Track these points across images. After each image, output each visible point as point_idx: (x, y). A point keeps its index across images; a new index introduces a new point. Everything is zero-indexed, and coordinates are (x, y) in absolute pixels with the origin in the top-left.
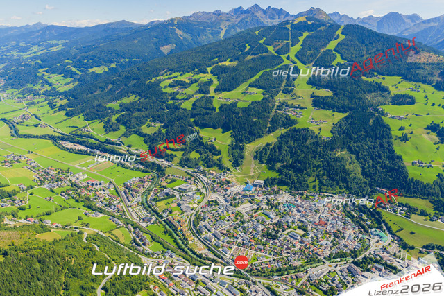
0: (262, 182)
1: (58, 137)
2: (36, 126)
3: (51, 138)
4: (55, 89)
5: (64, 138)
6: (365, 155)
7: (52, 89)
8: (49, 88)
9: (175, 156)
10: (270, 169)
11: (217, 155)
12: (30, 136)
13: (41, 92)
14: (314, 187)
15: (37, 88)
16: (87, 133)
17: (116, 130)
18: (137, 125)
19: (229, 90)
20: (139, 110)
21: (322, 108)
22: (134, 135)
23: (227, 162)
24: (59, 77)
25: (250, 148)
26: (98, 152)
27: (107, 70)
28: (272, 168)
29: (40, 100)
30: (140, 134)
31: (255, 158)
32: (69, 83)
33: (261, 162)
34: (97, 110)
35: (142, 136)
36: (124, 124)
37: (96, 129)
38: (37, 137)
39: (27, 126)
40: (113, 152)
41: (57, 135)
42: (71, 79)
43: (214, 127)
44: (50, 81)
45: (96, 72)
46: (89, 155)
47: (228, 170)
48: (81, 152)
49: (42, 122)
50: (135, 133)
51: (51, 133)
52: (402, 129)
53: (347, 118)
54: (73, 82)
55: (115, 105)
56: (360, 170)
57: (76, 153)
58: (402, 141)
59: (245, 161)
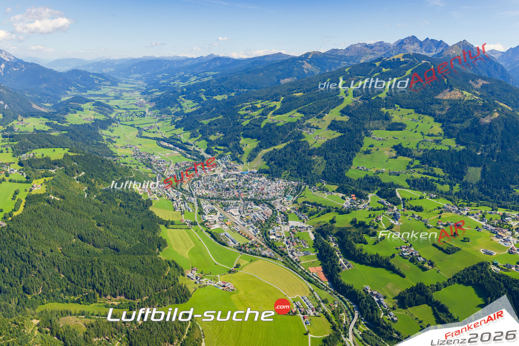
0: (256, 171)
1: (161, 139)
2: (154, 132)
3: (158, 139)
4: (183, 110)
5: (164, 140)
6: (332, 161)
7: (180, 111)
8: (179, 109)
9: (217, 153)
10: (266, 164)
11: (241, 154)
12: (146, 137)
13: (173, 113)
14: (285, 176)
15: (172, 110)
16: (179, 138)
17: (196, 137)
18: (209, 134)
19: (281, 114)
20: (216, 125)
21: (331, 129)
22: (204, 140)
23: (244, 159)
24: (190, 102)
25: (264, 151)
26: (178, 148)
27: (226, 97)
28: (268, 164)
29: (168, 118)
30: (207, 140)
31: (263, 157)
32: (194, 107)
33: (265, 160)
34: (193, 124)
35: (208, 141)
36: (202, 133)
37: (185, 136)
38: (150, 138)
39: (149, 132)
40: (185, 149)
41: (161, 137)
42: (197, 104)
43: (252, 138)
44: (183, 105)
45: (218, 99)
46: (171, 149)
47: (243, 163)
48: (167, 148)
49: (159, 131)
50: (205, 139)
51: (159, 136)
52: (372, 146)
53: (341, 136)
54: (198, 106)
55: (206, 122)
56: (323, 170)
57: (165, 148)
58: (364, 154)
59: (255, 159)
